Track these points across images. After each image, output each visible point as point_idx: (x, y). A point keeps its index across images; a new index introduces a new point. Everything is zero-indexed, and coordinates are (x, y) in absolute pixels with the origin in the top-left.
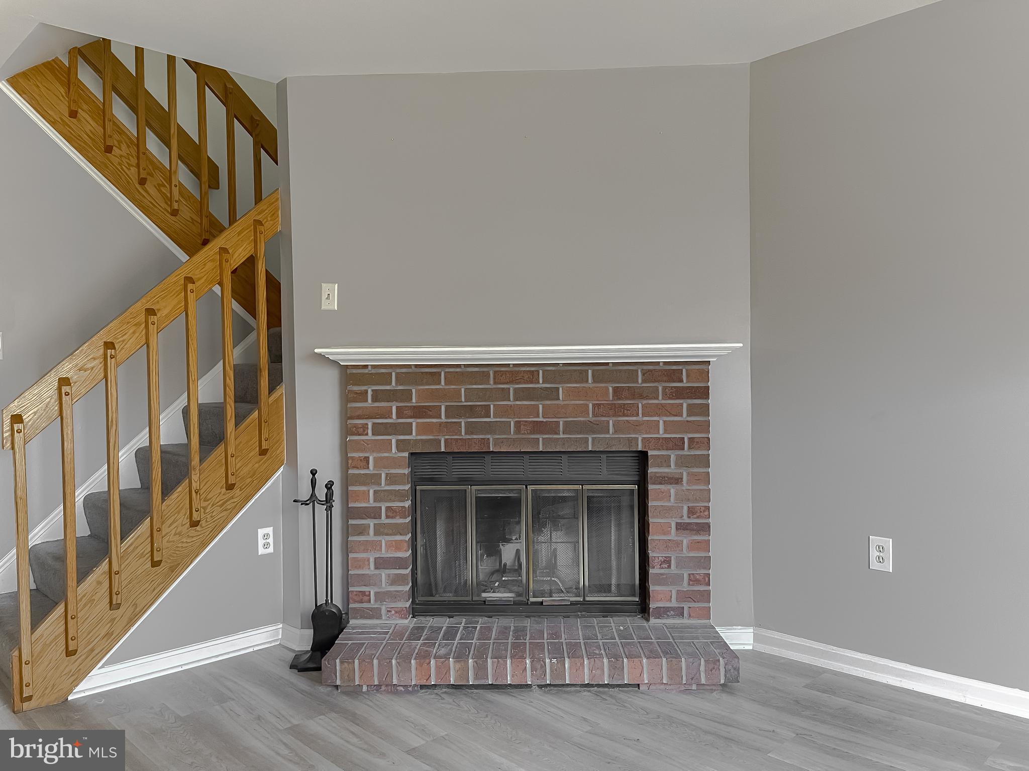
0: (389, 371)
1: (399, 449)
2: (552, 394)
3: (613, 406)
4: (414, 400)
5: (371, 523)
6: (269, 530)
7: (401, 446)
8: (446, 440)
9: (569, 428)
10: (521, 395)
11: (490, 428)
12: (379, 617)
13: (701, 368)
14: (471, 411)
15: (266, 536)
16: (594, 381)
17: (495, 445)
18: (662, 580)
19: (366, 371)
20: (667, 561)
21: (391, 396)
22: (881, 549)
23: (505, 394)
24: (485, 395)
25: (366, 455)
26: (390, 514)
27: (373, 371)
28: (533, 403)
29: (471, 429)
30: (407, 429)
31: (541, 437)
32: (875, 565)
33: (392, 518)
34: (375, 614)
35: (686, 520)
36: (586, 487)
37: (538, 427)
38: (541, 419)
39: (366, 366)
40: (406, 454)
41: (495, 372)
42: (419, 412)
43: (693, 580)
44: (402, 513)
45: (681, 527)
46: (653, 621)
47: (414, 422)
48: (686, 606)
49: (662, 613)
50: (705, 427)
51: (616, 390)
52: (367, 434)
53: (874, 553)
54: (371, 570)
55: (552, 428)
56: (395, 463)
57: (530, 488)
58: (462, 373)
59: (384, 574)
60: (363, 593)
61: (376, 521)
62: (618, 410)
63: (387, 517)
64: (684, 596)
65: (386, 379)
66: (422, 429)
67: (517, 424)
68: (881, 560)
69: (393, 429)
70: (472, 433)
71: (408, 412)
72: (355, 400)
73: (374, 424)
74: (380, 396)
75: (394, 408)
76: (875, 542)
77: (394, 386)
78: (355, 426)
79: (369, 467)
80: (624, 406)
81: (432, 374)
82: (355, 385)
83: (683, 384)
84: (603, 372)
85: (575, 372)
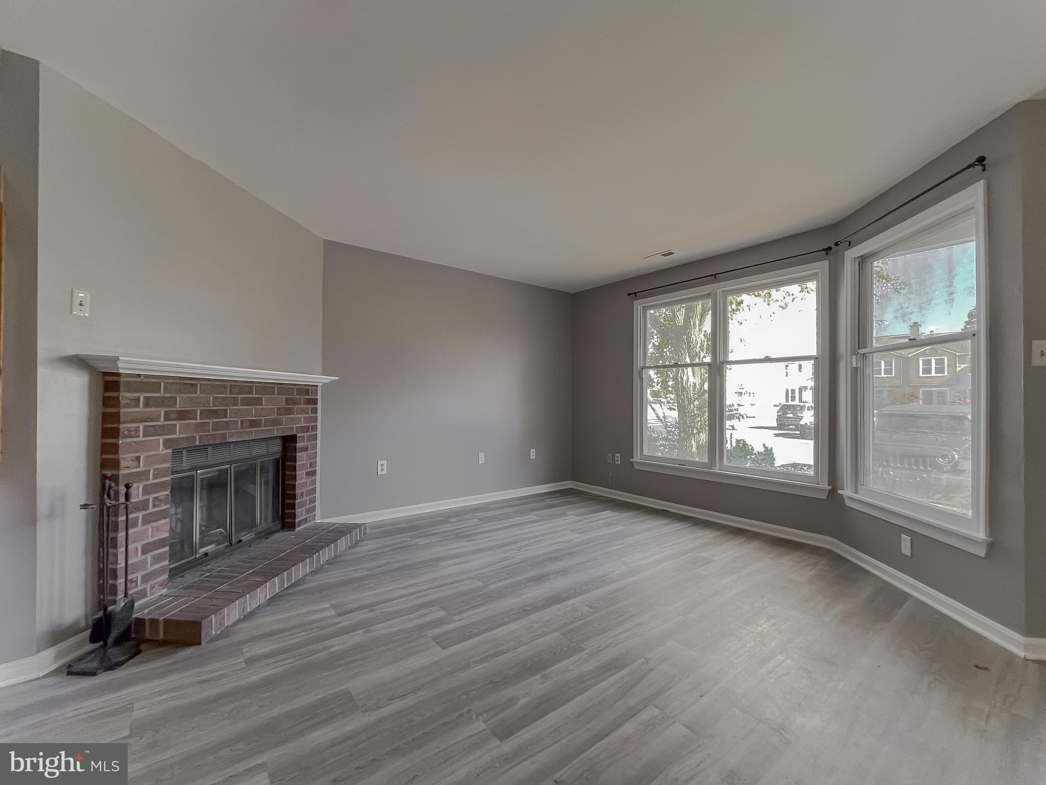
0: (159, 381)
1: (165, 447)
2: (258, 401)
3: (285, 409)
4: (178, 406)
5: (140, 514)
7: (167, 444)
8: (200, 436)
9: (266, 423)
10: (244, 402)
11: (227, 425)
12: (145, 595)
13: (315, 387)
14: (215, 413)
16: (278, 394)
17: (229, 437)
18: (301, 505)
19: (139, 380)
20: (302, 494)
21: (160, 402)
22: (382, 465)
23: (235, 401)
24: (224, 401)
25: (138, 455)
26: (157, 503)
27: (146, 380)
28: (250, 407)
30: (172, 430)
31: (253, 430)
32: (380, 473)
33: (158, 505)
34: (143, 594)
35: (309, 470)
36: (260, 460)
37: (253, 424)
38: (253, 418)
39: (139, 376)
40: (170, 451)
42: (183, 415)
43: (310, 501)
44: (166, 500)
45: (308, 474)
46: (297, 529)
47: (178, 424)
48: (307, 516)
49: (300, 523)
50: (316, 419)
51: (286, 399)
52: (139, 436)
53: (380, 468)
54: (140, 557)
55: (259, 423)
56: (161, 458)
57: (233, 466)
59: (149, 557)
61: (144, 513)
62: (287, 411)
63: (154, 506)
65: (155, 387)
66: (183, 428)
67: (242, 422)
68: (382, 470)
69: (162, 430)
70: (217, 430)
71: (173, 416)
72: (128, 406)
73: (145, 427)
74: (151, 402)
75: (163, 412)
76: (380, 462)
77: (162, 394)
78: (129, 430)
79: (139, 466)
80: (289, 409)
81: (192, 385)
82: (128, 391)
83: (310, 396)
84: (281, 388)
85: (270, 388)
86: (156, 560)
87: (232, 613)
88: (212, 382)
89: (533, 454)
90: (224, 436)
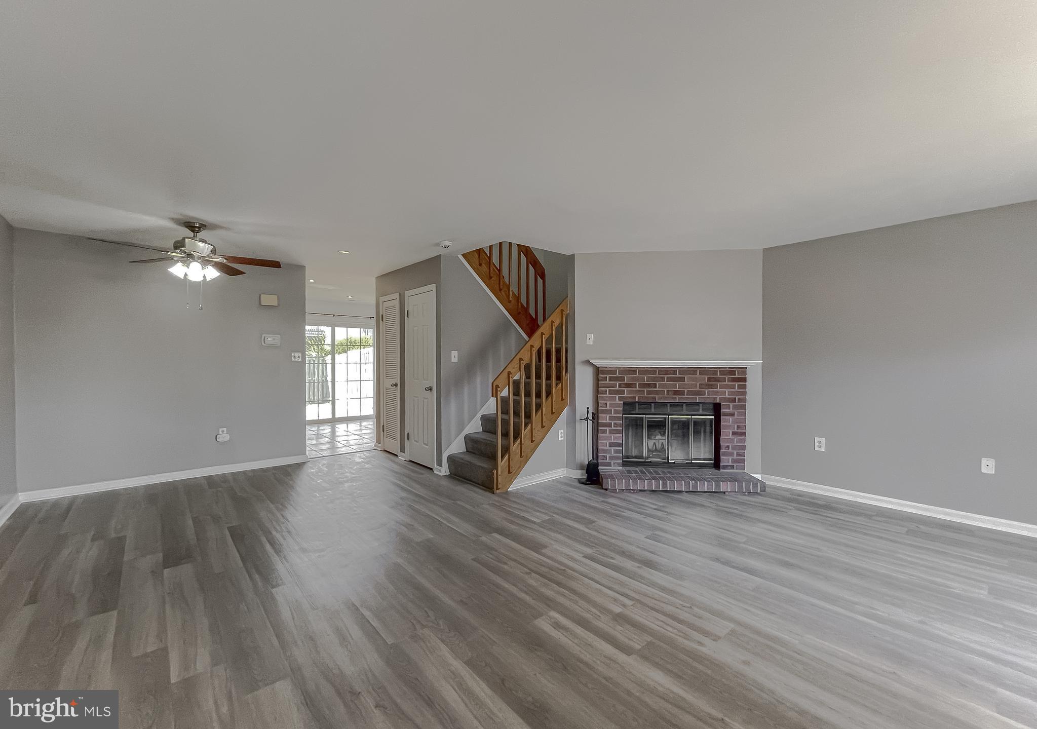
0: (616, 369)
1: (619, 400)
2: (683, 379)
3: (708, 385)
4: (626, 381)
5: (608, 429)
6: (562, 431)
8: (638, 397)
9: (689, 393)
10: (669, 379)
11: (657, 392)
12: (611, 466)
13: (744, 370)
14: (649, 385)
15: (562, 433)
16: (700, 374)
17: (658, 399)
18: (726, 454)
19: (606, 369)
20: (728, 447)
21: (616, 379)
22: (819, 442)
23: (663, 379)
24: (654, 379)
25: (606, 402)
26: (616, 425)
27: (610, 369)
28: (674, 383)
29: (649, 393)
30: (623, 392)
31: (677, 396)
32: (817, 449)
33: (616, 427)
34: (609, 464)
35: (736, 430)
36: (692, 417)
37: (676, 393)
38: (677, 389)
39: (606, 367)
40: (622, 402)
41: (659, 370)
42: (628, 386)
43: (738, 455)
44: (620, 425)
45: (734, 433)
46: (722, 470)
47: (626, 390)
48: (735, 465)
49: (725, 467)
50: (745, 393)
51: (708, 378)
52: (607, 394)
53: (816, 444)
54: (608, 448)
55: (682, 393)
56: (618, 405)
57: (670, 417)
58: (646, 371)
59: (612, 449)
60: (604, 456)
63: (614, 427)
64: (734, 461)
65: (615, 372)
66: (629, 392)
67: (668, 391)
68: (819, 447)
69: (617, 392)
71: (623, 386)
72: (602, 380)
73: (609, 390)
74: (612, 379)
75: (618, 384)
76: (817, 439)
77: (618, 375)
78: (602, 391)
79: (607, 407)
80: (712, 385)
81: (633, 370)
82: (602, 374)
83: (738, 377)
84: (703, 371)
85: (692, 371)
86: (616, 452)
87: (621, 485)
88: (646, 369)
90: (655, 398)
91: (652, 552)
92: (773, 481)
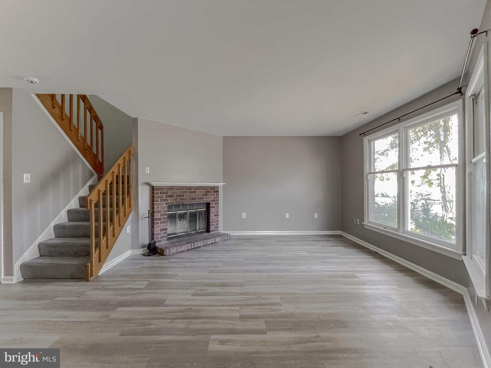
0: (164, 187)
2: (195, 192)
4: (169, 194)
5: (159, 221)
7: (166, 204)
8: (175, 202)
9: (198, 198)
10: (190, 192)
11: (184, 199)
12: (161, 242)
13: (218, 187)
14: (180, 196)
15: (129, 228)
16: (202, 190)
17: (185, 202)
18: (212, 225)
19: (159, 187)
20: (213, 222)
21: (164, 193)
22: (244, 215)
23: (187, 192)
24: (183, 192)
25: (159, 206)
26: (164, 219)
27: (160, 187)
28: (192, 194)
29: (180, 199)
30: (167, 200)
31: (193, 201)
33: (164, 220)
34: (160, 241)
35: (215, 214)
36: (198, 210)
37: (193, 199)
38: (193, 197)
39: (159, 186)
40: (167, 206)
41: (185, 188)
42: (170, 196)
43: (216, 225)
44: (166, 218)
45: (215, 215)
46: (210, 233)
47: (169, 198)
48: (215, 229)
49: (212, 231)
50: (218, 198)
51: (205, 191)
52: (159, 202)
53: (243, 216)
54: (160, 232)
55: (195, 199)
56: (165, 207)
57: (189, 211)
58: (179, 188)
59: (162, 232)
60: (157, 237)
61: (161, 221)
62: (206, 195)
63: (163, 220)
64: (215, 228)
65: (163, 189)
66: (171, 200)
67: (189, 198)
68: (244, 216)
69: (165, 200)
70: (181, 200)
71: (168, 196)
72: (156, 194)
73: (160, 199)
74: (162, 193)
75: (165, 196)
77: (165, 191)
78: (156, 200)
79: (159, 209)
80: (207, 194)
81: (173, 188)
82: (156, 190)
83: (215, 190)
84: (204, 188)
85: (199, 188)
86: (164, 233)
87: (174, 250)
89: (316, 216)
90: (183, 202)
91: (219, 279)
92: (233, 233)
